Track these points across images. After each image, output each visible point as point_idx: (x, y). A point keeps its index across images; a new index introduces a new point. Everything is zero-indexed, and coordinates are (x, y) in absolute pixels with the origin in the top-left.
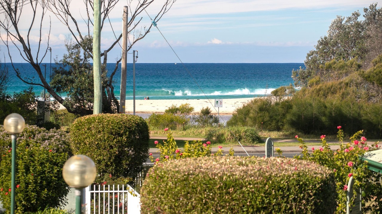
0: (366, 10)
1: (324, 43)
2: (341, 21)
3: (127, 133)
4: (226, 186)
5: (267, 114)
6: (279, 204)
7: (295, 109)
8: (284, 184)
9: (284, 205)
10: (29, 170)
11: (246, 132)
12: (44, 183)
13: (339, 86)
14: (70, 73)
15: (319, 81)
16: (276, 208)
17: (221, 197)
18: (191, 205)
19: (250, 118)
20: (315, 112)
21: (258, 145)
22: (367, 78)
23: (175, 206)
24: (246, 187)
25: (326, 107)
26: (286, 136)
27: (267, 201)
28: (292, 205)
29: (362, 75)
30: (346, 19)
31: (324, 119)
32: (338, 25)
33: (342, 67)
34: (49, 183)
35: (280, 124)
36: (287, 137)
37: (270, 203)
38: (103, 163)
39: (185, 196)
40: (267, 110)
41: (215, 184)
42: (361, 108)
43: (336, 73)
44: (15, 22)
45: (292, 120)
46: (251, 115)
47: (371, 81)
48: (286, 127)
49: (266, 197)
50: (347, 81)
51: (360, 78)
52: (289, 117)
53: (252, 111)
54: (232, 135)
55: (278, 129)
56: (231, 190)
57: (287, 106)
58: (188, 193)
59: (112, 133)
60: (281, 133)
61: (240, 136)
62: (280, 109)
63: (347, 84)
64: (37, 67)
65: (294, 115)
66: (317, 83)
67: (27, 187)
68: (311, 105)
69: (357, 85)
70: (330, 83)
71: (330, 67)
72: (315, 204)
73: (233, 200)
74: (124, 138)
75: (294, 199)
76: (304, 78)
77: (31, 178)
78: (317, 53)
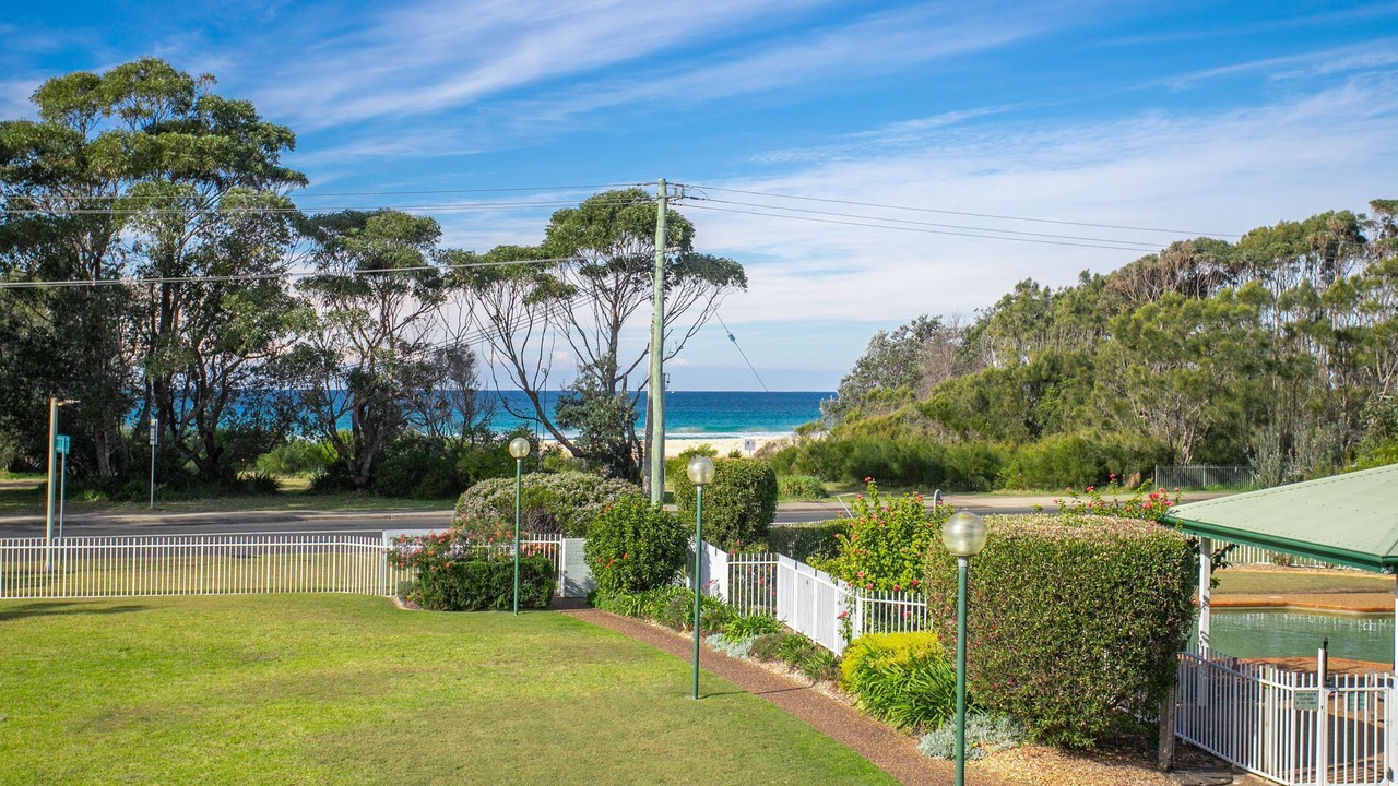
0: (914, 323)
1: (865, 364)
2: (883, 337)
3: (755, 484)
4: (1073, 553)
5: (820, 459)
6: (1142, 578)
7: (857, 452)
8: (1145, 550)
9: (1146, 579)
10: (639, 534)
11: (807, 483)
12: (660, 551)
13: (888, 423)
14: (582, 403)
15: (859, 415)
16: (1138, 582)
17: (1064, 569)
18: (1023, 578)
19: (798, 464)
20: (883, 456)
21: (824, 500)
22: (926, 412)
23: (998, 581)
24: (1098, 555)
25: (898, 450)
26: (846, 488)
27: (1126, 573)
28: (1156, 579)
29: (920, 408)
30: (891, 334)
31: (895, 466)
32: (881, 341)
33: (889, 397)
34: (665, 551)
35: (837, 472)
36: (846, 490)
37: (1130, 576)
38: (723, 524)
39: (1013, 568)
40: (822, 454)
41: (1055, 552)
42: (944, 451)
43: (882, 404)
44: (507, 334)
45: (852, 467)
46: (798, 460)
47: (931, 416)
48: (845, 475)
49: (1125, 568)
50: (898, 415)
51: (916, 412)
52: (849, 463)
53: (799, 455)
54: (789, 486)
55: (835, 479)
56: (1078, 558)
57: (847, 449)
58: (1017, 563)
59: (735, 485)
60: (839, 484)
61: (800, 488)
62: (837, 452)
63: (898, 419)
64: (533, 396)
65: (856, 459)
66: (858, 418)
67: (637, 557)
68: (878, 447)
69: (913, 420)
70: (876, 418)
71: (873, 397)
72: (1182, 577)
73: (1081, 572)
74: (752, 491)
75: (1158, 571)
76: (837, 411)
77: (643, 544)
78: (853, 378)
